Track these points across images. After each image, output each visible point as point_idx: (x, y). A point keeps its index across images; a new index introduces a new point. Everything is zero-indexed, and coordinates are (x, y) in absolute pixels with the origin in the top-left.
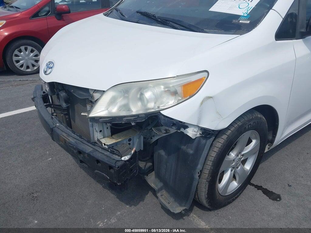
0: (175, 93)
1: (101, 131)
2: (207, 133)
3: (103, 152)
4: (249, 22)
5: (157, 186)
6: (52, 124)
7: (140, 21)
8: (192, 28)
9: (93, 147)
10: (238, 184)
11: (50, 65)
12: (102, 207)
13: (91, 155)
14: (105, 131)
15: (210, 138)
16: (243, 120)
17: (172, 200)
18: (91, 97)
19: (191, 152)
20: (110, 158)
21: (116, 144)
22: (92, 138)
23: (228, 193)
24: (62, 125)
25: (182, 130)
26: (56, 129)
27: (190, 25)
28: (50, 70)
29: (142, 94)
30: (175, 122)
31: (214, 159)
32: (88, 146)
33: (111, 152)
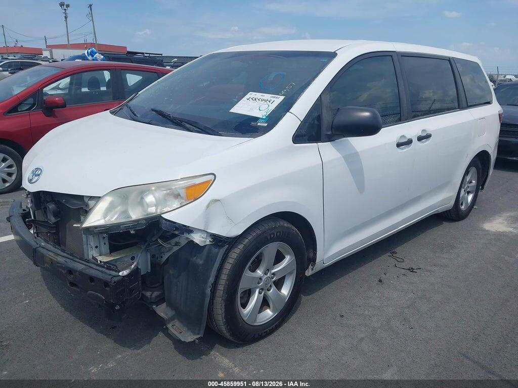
0: (177, 196)
1: (96, 247)
2: (217, 240)
3: (98, 268)
4: (266, 125)
5: (166, 315)
6: (35, 243)
7: (153, 122)
8: (207, 131)
9: (87, 264)
10: (272, 312)
11: (37, 172)
12: (98, 351)
13: (83, 273)
14: (102, 247)
15: (223, 246)
16: (262, 228)
17: (185, 329)
18: (86, 206)
19: (200, 262)
20: (106, 273)
21: (116, 261)
22: (86, 255)
23: (258, 323)
24: (48, 245)
25: (186, 235)
26: (40, 249)
27: (206, 128)
28: (36, 178)
29: (142, 198)
30: (177, 226)
31: (229, 272)
32: (81, 263)
33: (107, 269)
